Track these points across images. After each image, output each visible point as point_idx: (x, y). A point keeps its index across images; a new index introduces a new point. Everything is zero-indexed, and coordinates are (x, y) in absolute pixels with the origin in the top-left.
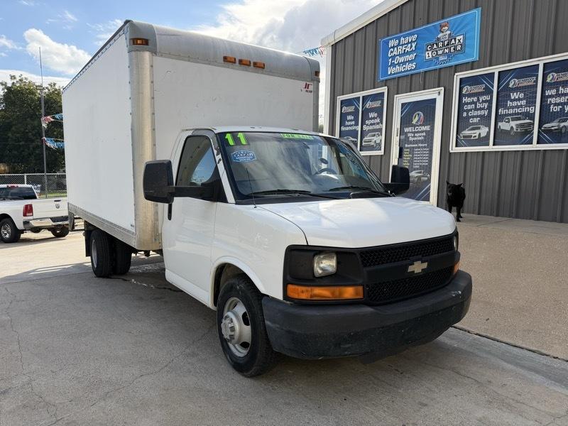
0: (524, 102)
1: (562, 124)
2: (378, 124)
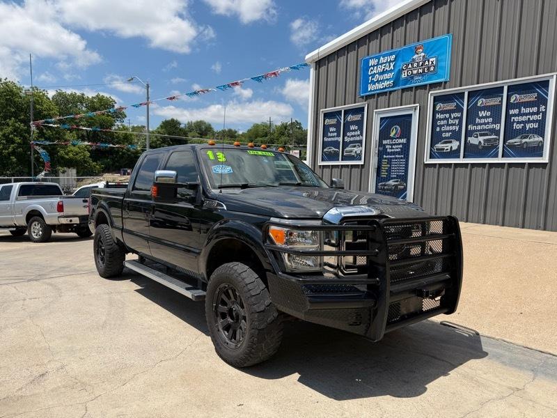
0: (490, 120)
1: (524, 140)
2: (358, 136)
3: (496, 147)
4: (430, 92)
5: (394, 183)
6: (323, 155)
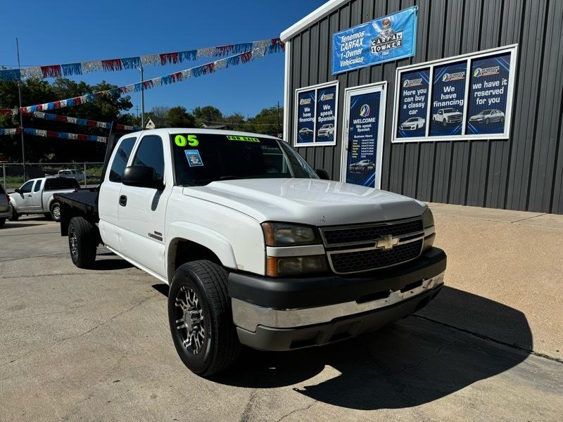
0: (454, 96)
1: (486, 116)
2: (331, 116)
3: (460, 124)
4: (398, 68)
5: (363, 164)
6: (298, 137)
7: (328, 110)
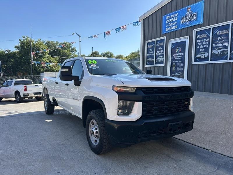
0: (223, 41)
2: (162, 52)
3: (227, 55)
4: (194, 30)
5: (178, 75)
6: (147, 62)
7: (161, 50)
